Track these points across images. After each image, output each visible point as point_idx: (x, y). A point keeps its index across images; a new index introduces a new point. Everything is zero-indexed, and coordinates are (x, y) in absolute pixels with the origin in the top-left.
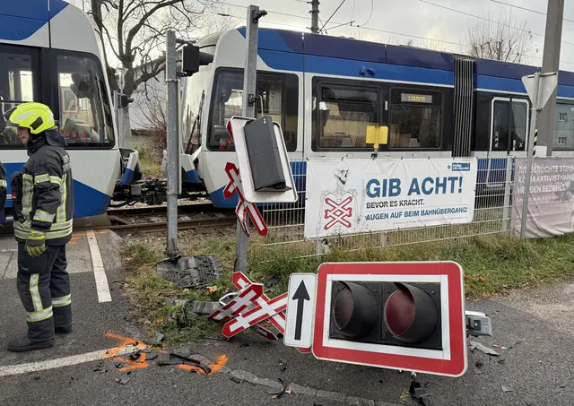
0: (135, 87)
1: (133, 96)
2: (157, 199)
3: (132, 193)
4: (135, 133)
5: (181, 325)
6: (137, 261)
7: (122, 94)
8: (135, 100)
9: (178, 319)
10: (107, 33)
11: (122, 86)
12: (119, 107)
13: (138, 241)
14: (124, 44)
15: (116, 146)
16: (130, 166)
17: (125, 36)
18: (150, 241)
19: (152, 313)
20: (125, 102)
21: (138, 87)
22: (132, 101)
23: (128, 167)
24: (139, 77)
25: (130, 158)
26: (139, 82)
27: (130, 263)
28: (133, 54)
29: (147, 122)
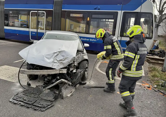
0: (162, 21)
1: (161, 24)
2: (162, 56)
3: (155, 53)
4: (159, 36)
5: (162, 86)
6: (153, 70)
7: (157, 23)
8: (161, 26)
9: (162, 85)
10: (156, 4)
11: (157, 21)
12: (155, 28)
13: (154, 66)
14: (161, 7)
15: (153, 38)
16: (156, 45)
17: (162, 4)
18: (158, 67)
19: (155, 81)
20: (157, 26)
21: (163, 21)
22: (160, 26)
23: (155, 45)
24: (164, 18)
25: (156, 43)
26: (164, 19)
27: (151, 70)
28: (164, 10)
29: (164, 33)
